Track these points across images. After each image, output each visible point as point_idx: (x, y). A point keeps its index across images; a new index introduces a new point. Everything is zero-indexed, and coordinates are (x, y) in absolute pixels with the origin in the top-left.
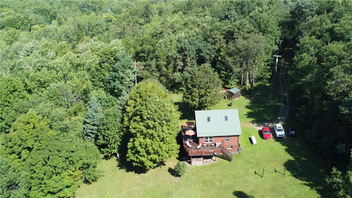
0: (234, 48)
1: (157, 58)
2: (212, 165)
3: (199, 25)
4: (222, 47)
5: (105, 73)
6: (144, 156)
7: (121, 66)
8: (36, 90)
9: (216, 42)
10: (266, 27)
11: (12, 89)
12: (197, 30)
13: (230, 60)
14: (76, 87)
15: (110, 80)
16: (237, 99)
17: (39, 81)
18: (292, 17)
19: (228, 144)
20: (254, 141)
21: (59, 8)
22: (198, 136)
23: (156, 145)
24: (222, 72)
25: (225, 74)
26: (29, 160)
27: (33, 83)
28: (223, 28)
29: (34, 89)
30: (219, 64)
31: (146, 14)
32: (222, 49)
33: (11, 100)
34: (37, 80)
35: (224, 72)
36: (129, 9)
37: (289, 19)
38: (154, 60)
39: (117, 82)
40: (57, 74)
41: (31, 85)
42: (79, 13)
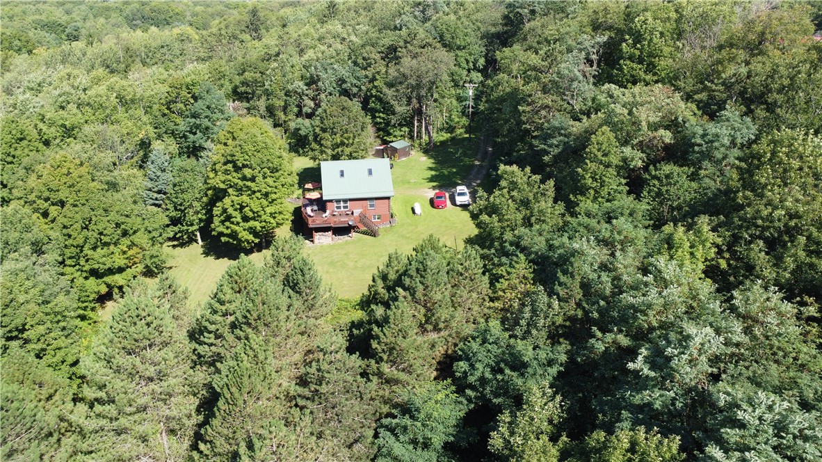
0: (396, 74)
1: (268, 94)
2: (347, 243)
3: (344, 39)
4: (378, 73)
5: (177, 120)
6: (238, 224)
7: (204, 108)
8: (58, 141)
9: (369, 65)
10: (453, 38)
11: (19, 136)
12: (339, 47)
13: (389, 93)
14: (128, 134)
15: (187, 131)
16: (404, 159)
17: (64, 126)
18: (506, 25)
19: (373, 213)
20: (418, 211)
21: (84, 19)
22: (324, 199)
23: (255, 205)
24: (377, 115)
25: (383, 119)
26: (61, 220)
27: (53, 129)
28: (381, 42)
29: (55, 138)
30: (373, 102)
31: (255, 24)
32: (378, 77)
33: (18, 153)
34: (60, 124)
35: (381, 115)
36: (225, 20)
37: (499, 28)
38: (264, 98)
39: (199, 134)
40: (94, 115)
41: (51, 132)
42: (126, 28)
